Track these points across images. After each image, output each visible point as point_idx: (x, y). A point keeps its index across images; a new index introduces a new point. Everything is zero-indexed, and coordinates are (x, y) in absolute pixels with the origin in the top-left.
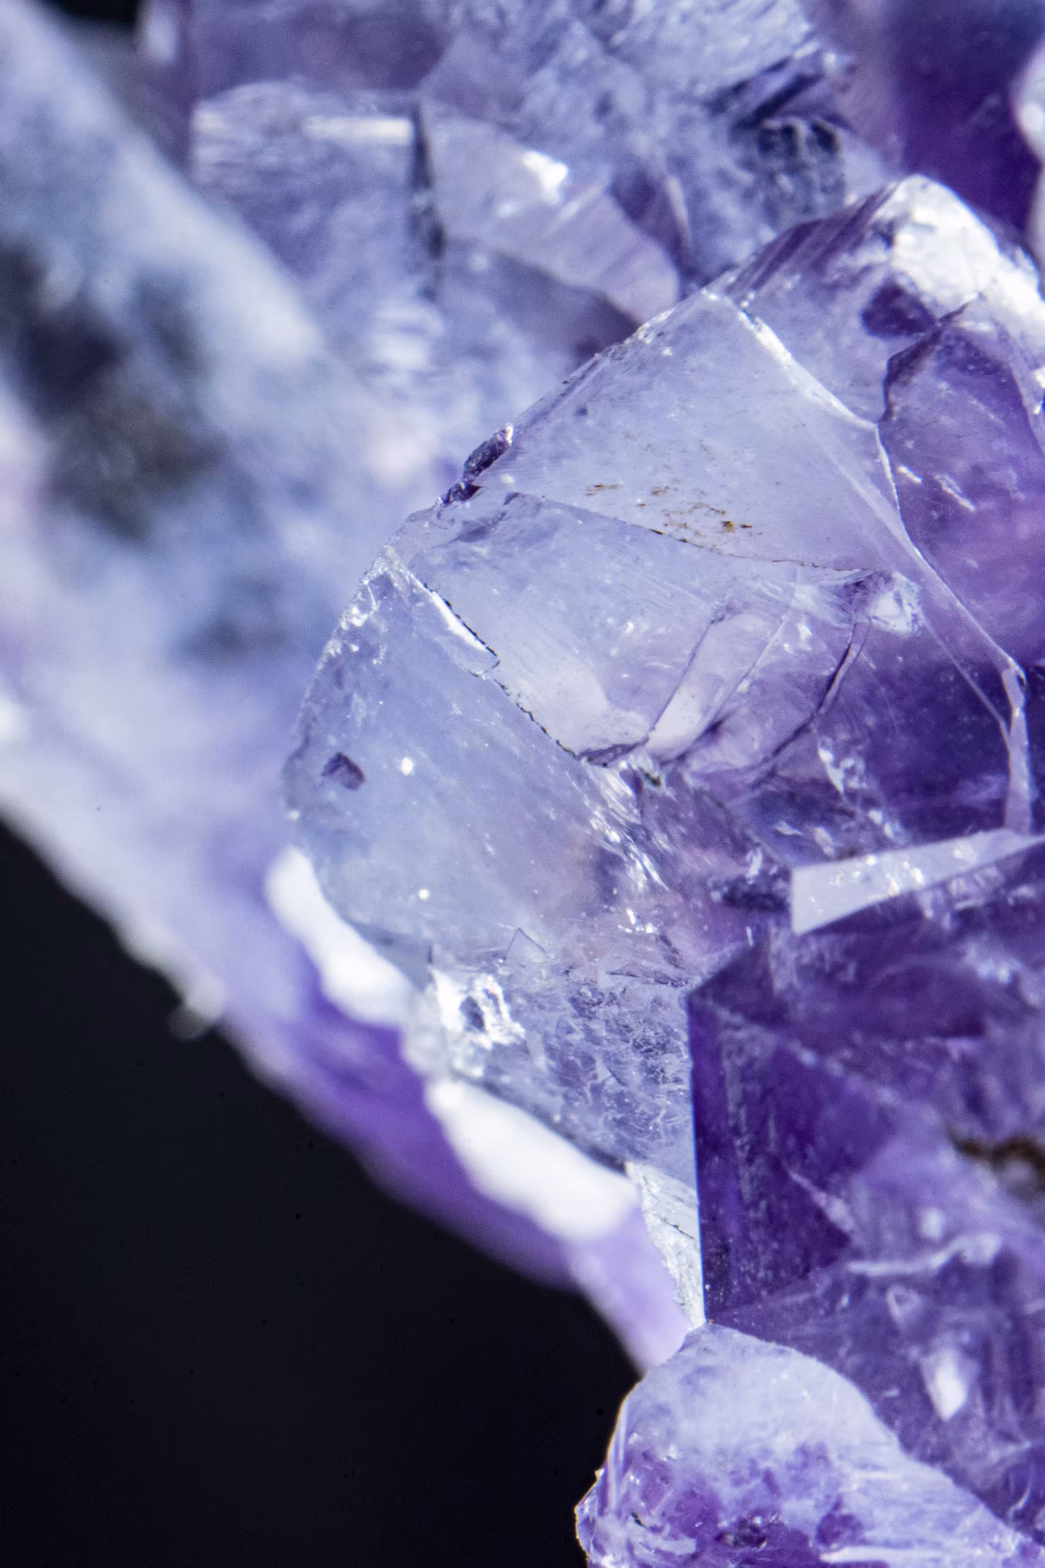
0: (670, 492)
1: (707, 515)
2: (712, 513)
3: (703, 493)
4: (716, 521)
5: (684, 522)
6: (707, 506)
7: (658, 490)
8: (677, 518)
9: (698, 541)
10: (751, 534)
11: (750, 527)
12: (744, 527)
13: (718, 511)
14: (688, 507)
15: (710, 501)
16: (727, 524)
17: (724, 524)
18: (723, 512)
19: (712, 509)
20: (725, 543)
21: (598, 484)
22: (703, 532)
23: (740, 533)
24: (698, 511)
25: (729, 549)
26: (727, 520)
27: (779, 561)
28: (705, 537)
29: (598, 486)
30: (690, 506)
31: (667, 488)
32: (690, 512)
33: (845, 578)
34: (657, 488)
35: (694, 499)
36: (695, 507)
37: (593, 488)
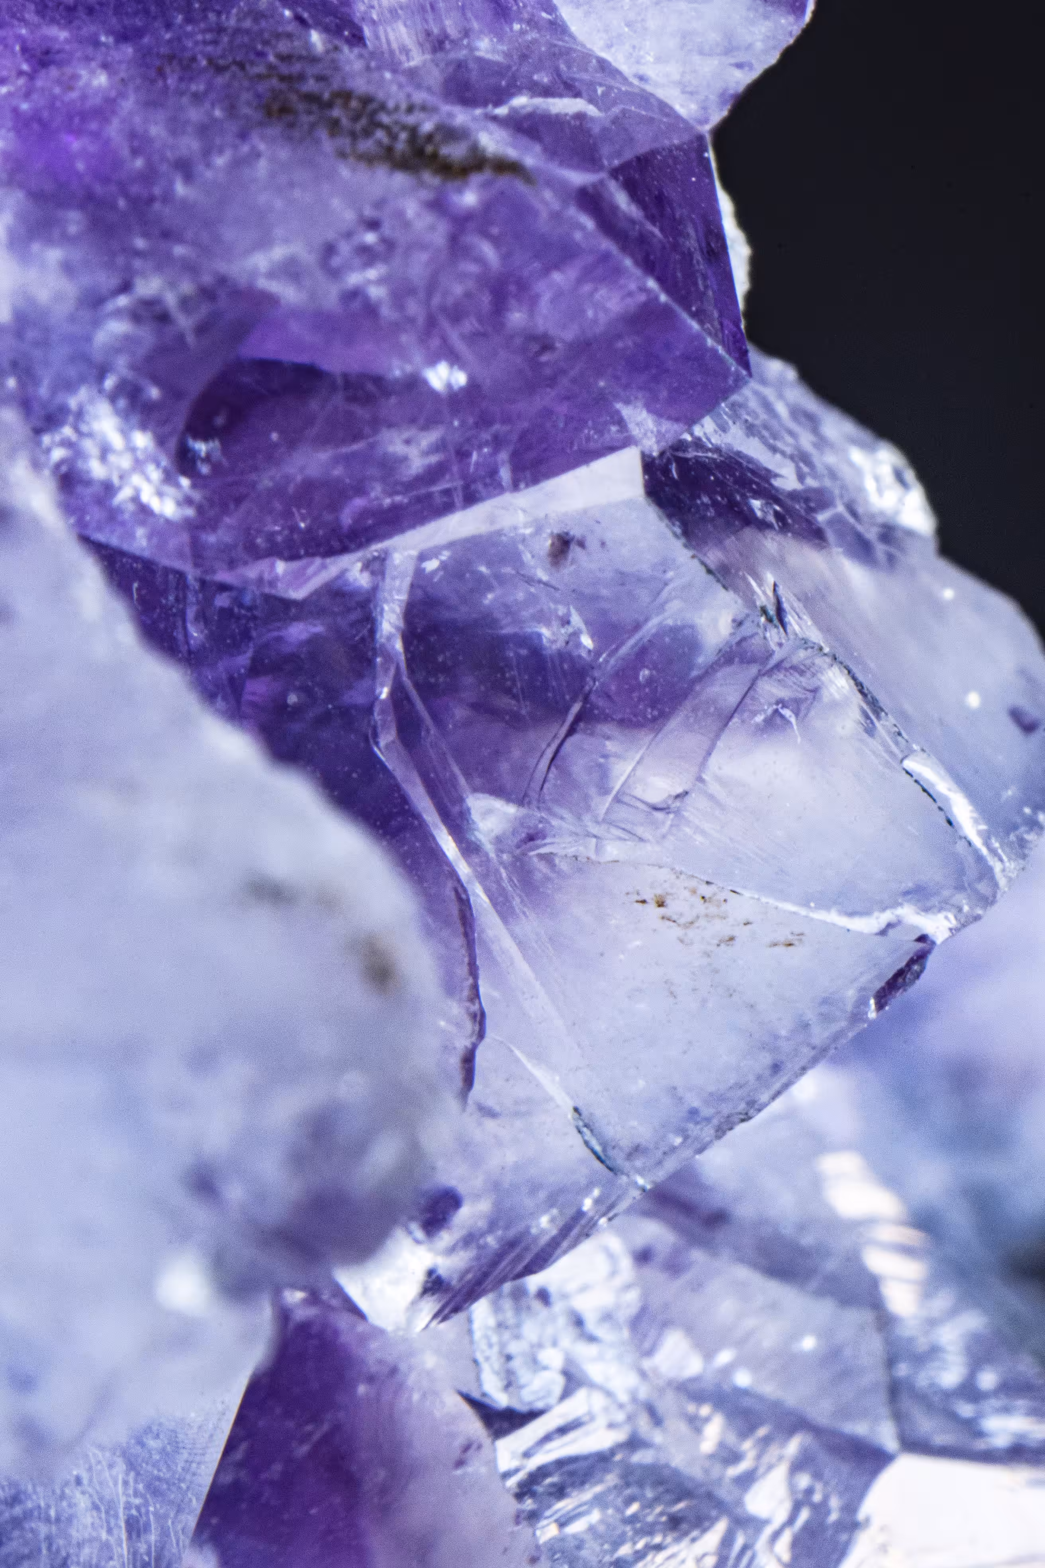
0: (716, 942)
1: (681, 915)
2: (675, 917)
3: (682, 941)
4: (673, 907)
5: (707, 904)
6: (679, 925)
7: (728, 943)
8: (712, 909)
9: (693, 883)
10: (638, 894)
11: (637, 902)
12: (644, 902)
13: (669, 919)
14: (702, 922)
15: (676, 932)
16: (661, 904)
17: (665, 904)
18: (663, 918)
19: (674, 921)
20: (665, 881)
21: (790, 948)
22: (687, 894)
23: (648, 895)
24: (690, 919)
25: (664, 874)
26: (662, 909)
27: (612, 861)
28: (685, 888)
29: (790, 945)
30: (696, 924)
31: (718, 945)
32: (698, 917)
33: (545, 845)
34: (728, 945)
35: (691, 933)
36: (692, 923)
37: (796, 943)
